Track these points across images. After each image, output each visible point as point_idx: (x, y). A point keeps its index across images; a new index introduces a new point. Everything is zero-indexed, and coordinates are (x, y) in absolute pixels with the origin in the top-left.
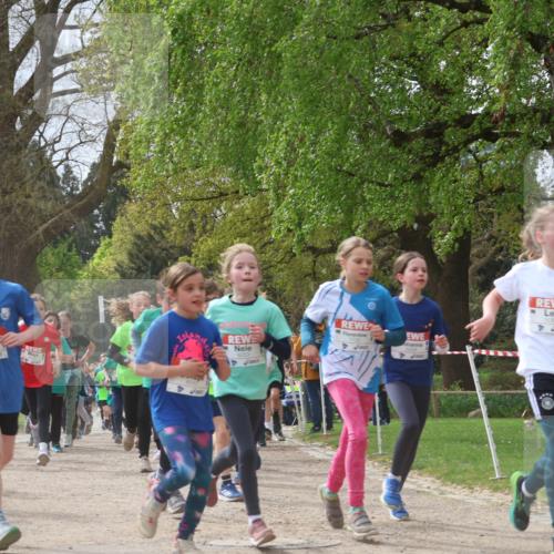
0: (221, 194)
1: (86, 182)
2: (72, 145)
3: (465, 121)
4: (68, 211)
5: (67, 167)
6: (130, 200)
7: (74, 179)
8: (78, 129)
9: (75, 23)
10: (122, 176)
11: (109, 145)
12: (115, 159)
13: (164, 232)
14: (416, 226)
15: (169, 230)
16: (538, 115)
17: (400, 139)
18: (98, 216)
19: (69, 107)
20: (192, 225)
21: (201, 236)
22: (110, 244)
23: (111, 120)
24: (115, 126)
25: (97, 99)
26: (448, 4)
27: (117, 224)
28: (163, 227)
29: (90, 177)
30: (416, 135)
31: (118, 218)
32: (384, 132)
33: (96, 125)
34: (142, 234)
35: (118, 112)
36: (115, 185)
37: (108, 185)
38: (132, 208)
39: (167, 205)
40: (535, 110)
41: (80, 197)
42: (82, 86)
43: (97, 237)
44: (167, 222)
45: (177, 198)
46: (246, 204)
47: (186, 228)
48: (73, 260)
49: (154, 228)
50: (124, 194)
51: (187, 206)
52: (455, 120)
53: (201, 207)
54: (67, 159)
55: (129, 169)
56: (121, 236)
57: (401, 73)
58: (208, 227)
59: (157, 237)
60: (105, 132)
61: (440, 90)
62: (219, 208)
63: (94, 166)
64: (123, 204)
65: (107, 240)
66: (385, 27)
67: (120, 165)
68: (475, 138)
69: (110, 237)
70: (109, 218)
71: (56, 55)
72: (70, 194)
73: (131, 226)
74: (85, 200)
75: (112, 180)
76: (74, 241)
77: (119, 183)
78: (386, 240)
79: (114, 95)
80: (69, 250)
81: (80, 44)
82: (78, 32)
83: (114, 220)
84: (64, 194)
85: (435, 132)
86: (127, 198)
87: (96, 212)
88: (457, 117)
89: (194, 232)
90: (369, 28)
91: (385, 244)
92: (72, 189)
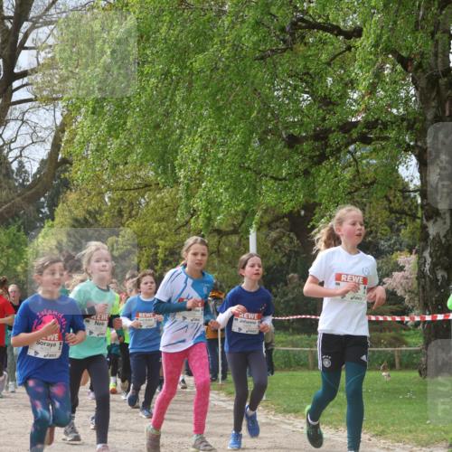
0: (146, 186)
1: (35, 175)
2: (26, 145)
3: (346, 127)
4: (19, 199)
5: (20, 162)
6: (71, 190)
7: (26, 172)
8: (31, 131)
9: (32, 45)
10: (66, 170)
11: (56, 146)
12: (60, 156)
13: (98, 216)
14: (303, 213)
15: (101, 214)
16: (405, 124)
17: (293, 141)
18: (43, 203)
19: (24, 113)
20: (120, 211)
21: (127, 220)
22: (52, 226)
23: (58, 124)
24: (61, 129)
25: (47, 107)
26: (336, 32)
27: (58, 210)
28: (97, 212)
29: (39, 171)
30: (306, 138)
31: (60, 206)
32: (280, 136)
33: (46, 129)
34: (79, 217)
35: (64, 118)
36: (59, 177)
37: (54, 178)
38: (72, 196)
39: (101, 194)
40: (403, 119)
41: (30, 187)
42: (36, 97)
43: (42, 220)
44: (100, 208)
45: (109, 188)
46: (166, 194)
47: (116, 214)
48: (21, 239)
49: (89, 212)
50: (66, 184)
51: (117, 195)
52: (338, 127)
53: (129, 196)
54: (21, 156)
55: (71, 164)
56: (62, 220)
57: (295, 88)
58: (134, 213)
59: (91, 220)
60: (53, 134)
61: (326, 102)
62: (143, 197)
63: (43, 162)
64: (65, 193)
65: (51, 222)
66: (284, 50)
67: (65, 161)
68: (354, 142)
69: (53, 220)
70: (53, 205)
71: (16, 71)
72: (22, 185)
73: (70, 211)
74: (33, 190)
75: (57, 174)
76: (23, 223)
77: (62, 176)
78: (278, 224)
79: (61, 104)
80: (19, 231)
81: (36, 62)
82: (34, 52)
83: (57, 206)
84: (17, 184)
85: (321, 136)
86: (68, 188)
87: (42, 199)
88: (341, 124)
89: (122, 216)
90: (272, 51)
91: (277, 228)
92: (24, 181)
